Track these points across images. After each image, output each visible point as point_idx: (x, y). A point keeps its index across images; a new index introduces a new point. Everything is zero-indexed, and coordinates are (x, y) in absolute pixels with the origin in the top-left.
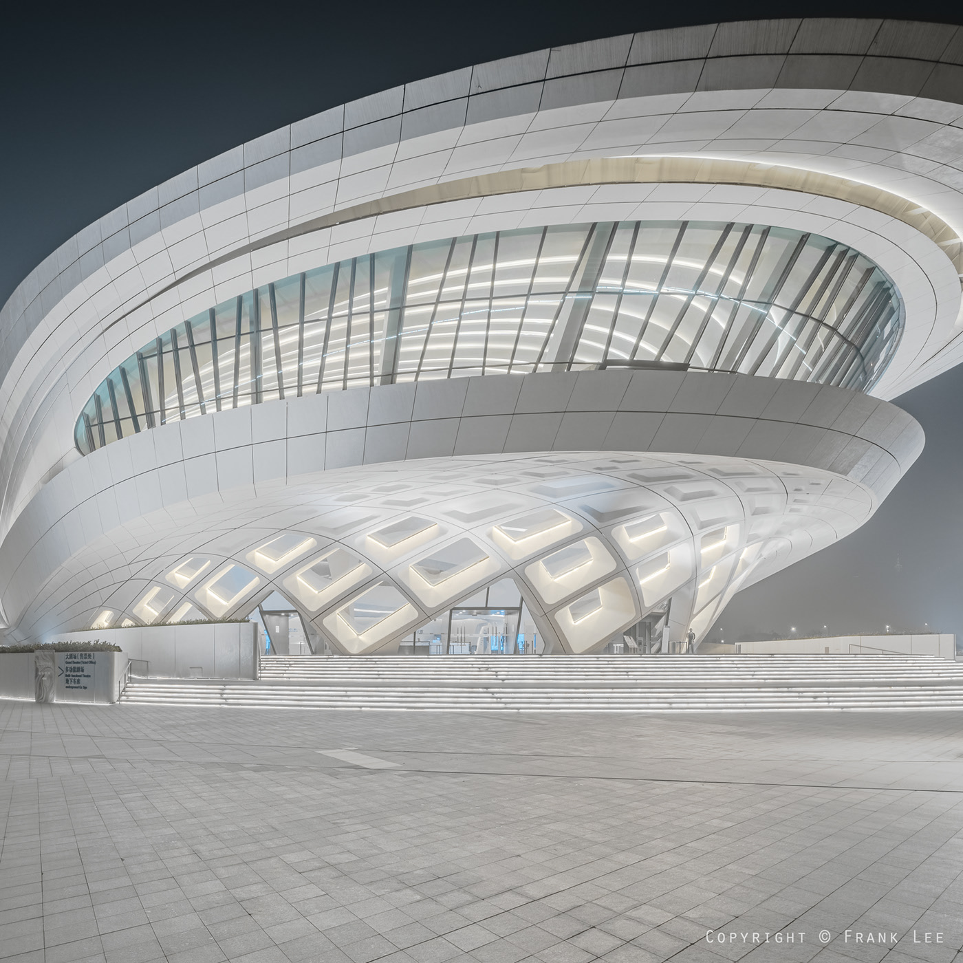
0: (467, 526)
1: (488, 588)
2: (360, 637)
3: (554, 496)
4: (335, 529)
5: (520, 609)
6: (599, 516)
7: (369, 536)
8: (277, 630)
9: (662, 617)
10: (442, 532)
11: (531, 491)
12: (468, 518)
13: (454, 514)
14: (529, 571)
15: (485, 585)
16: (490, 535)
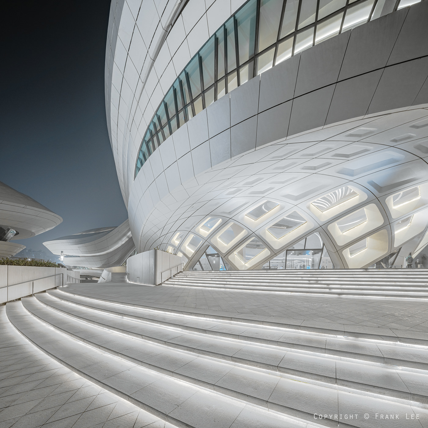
0: (295, 203)
1: (306, 238)
2: (246, 265)
3: (352, 175)
4: (229, 212)
5: (322, 250)
6: (379, 188)
7: (245, 215)
8: (214, 262)
9: (395, 254)
10: (282, 208)
11: (338, 173)
12: (296, 198)
13: (288, 196)
14: (330, 227)
15: (304, 237)
16: (309, 208)
